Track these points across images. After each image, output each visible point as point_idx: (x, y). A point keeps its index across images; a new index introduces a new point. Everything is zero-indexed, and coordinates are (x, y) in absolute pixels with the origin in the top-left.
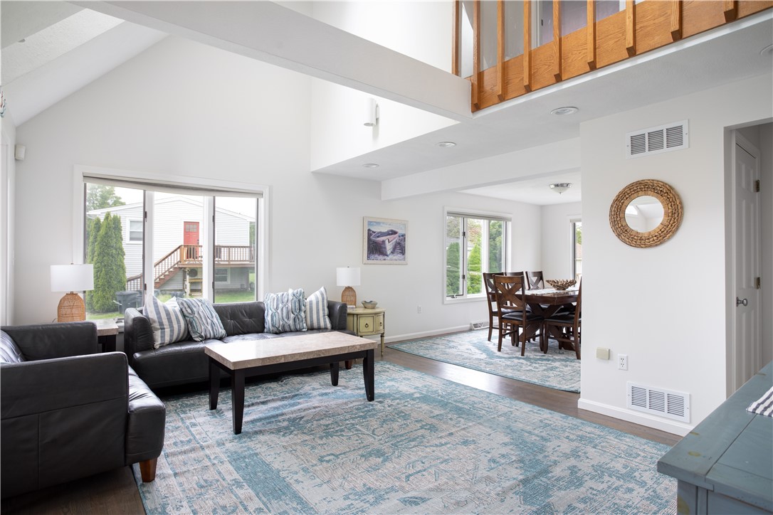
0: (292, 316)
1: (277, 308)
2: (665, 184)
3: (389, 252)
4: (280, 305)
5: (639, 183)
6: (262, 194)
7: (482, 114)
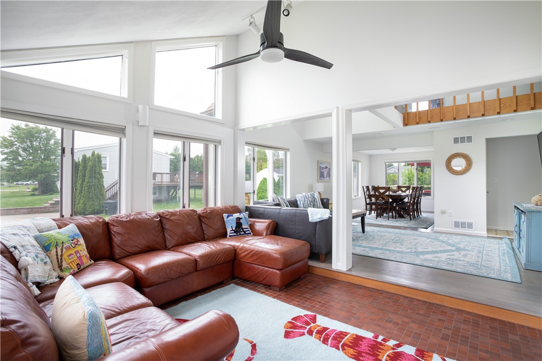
0: (312, 204)
1: (305, 200)
2: (466, 155)
3: (325, 176)
4: (306, 199)
5: (457, 154)
6: (289, 150)
7: (407, 127)
